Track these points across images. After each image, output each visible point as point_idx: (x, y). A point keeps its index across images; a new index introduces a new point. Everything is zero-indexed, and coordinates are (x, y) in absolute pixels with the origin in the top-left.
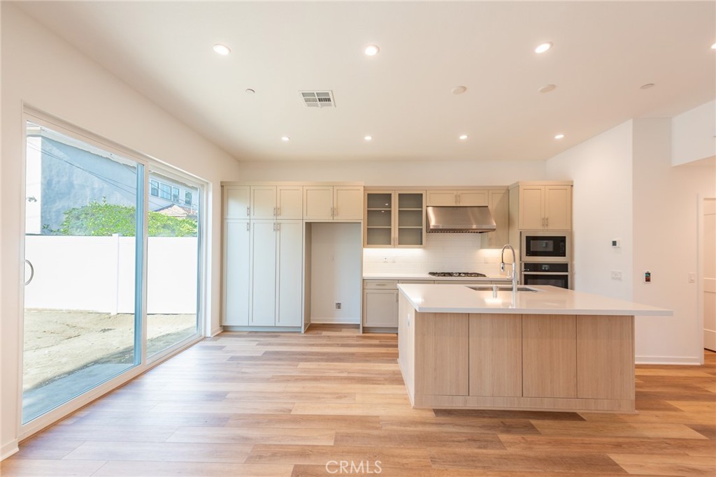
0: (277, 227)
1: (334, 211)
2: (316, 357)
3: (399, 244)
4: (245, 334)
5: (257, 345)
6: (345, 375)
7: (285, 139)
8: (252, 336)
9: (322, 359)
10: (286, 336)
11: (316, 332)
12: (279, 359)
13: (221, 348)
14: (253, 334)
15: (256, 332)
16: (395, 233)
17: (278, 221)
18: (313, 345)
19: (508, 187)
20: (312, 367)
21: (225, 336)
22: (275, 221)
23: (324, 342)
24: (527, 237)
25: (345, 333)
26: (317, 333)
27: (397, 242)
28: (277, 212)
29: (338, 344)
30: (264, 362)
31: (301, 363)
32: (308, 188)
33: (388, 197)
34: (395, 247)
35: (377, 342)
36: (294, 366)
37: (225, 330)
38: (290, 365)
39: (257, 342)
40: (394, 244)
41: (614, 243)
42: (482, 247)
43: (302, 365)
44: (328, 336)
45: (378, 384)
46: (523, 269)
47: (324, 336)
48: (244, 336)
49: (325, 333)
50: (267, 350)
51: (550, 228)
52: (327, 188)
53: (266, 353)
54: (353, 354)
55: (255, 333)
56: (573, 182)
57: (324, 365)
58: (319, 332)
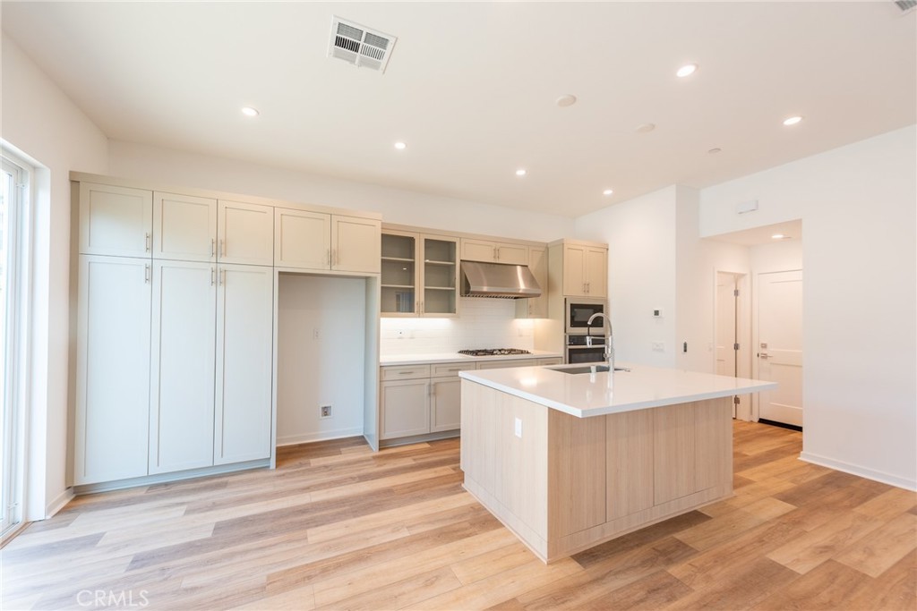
0: (219, 279)
1: (332, 257)
2: (331, 511)
3: (426, 312)
4: (142, 493)
5: (188, 512)
6: (405, 534)
7: (249, 112)
8: (163, 496)
9: (344, 513)
10: (241, 482)
11: (297, 462)
12: (259, 535)
13: (91, 541)
14: (163, 490)
15: (166, 484)
16: (419, 296)
17: (222, 266)
18: (307, 489)
19: (547, 244)
20: (337, 533)
21: (87, 509)
22: (214, 266)
23: (324, 478)
24: (571, 305)
25: (348, 455)
26: (301, 465)
27: (422, 308)
28: (218, 248)
29: (353, 478)
30: (226, 550)
31: (310, 532)
32: (284, 211)
33: (410, 242)
34: (419, 317)
35: (408, 462)
36: (298, 540)
37: (80, 495)
38: (289, 541)
39: (184, 508)
40: (418, 312)
41: (657, 313)
42: (516, 317)
43: (315, 535)
44: (326, 467)
45: (468, 536)
46: (568, 343)
47: (319, 468)
48: (141, 500)
49: (315, 462)
50: (218, 520)
51: (590, 294)
52: (321, 216)
53: (219, 527)
54: (389, 491)
55: (162, 488)
56: (607, 245)
57: (356, 524)
58: (303, 461)
